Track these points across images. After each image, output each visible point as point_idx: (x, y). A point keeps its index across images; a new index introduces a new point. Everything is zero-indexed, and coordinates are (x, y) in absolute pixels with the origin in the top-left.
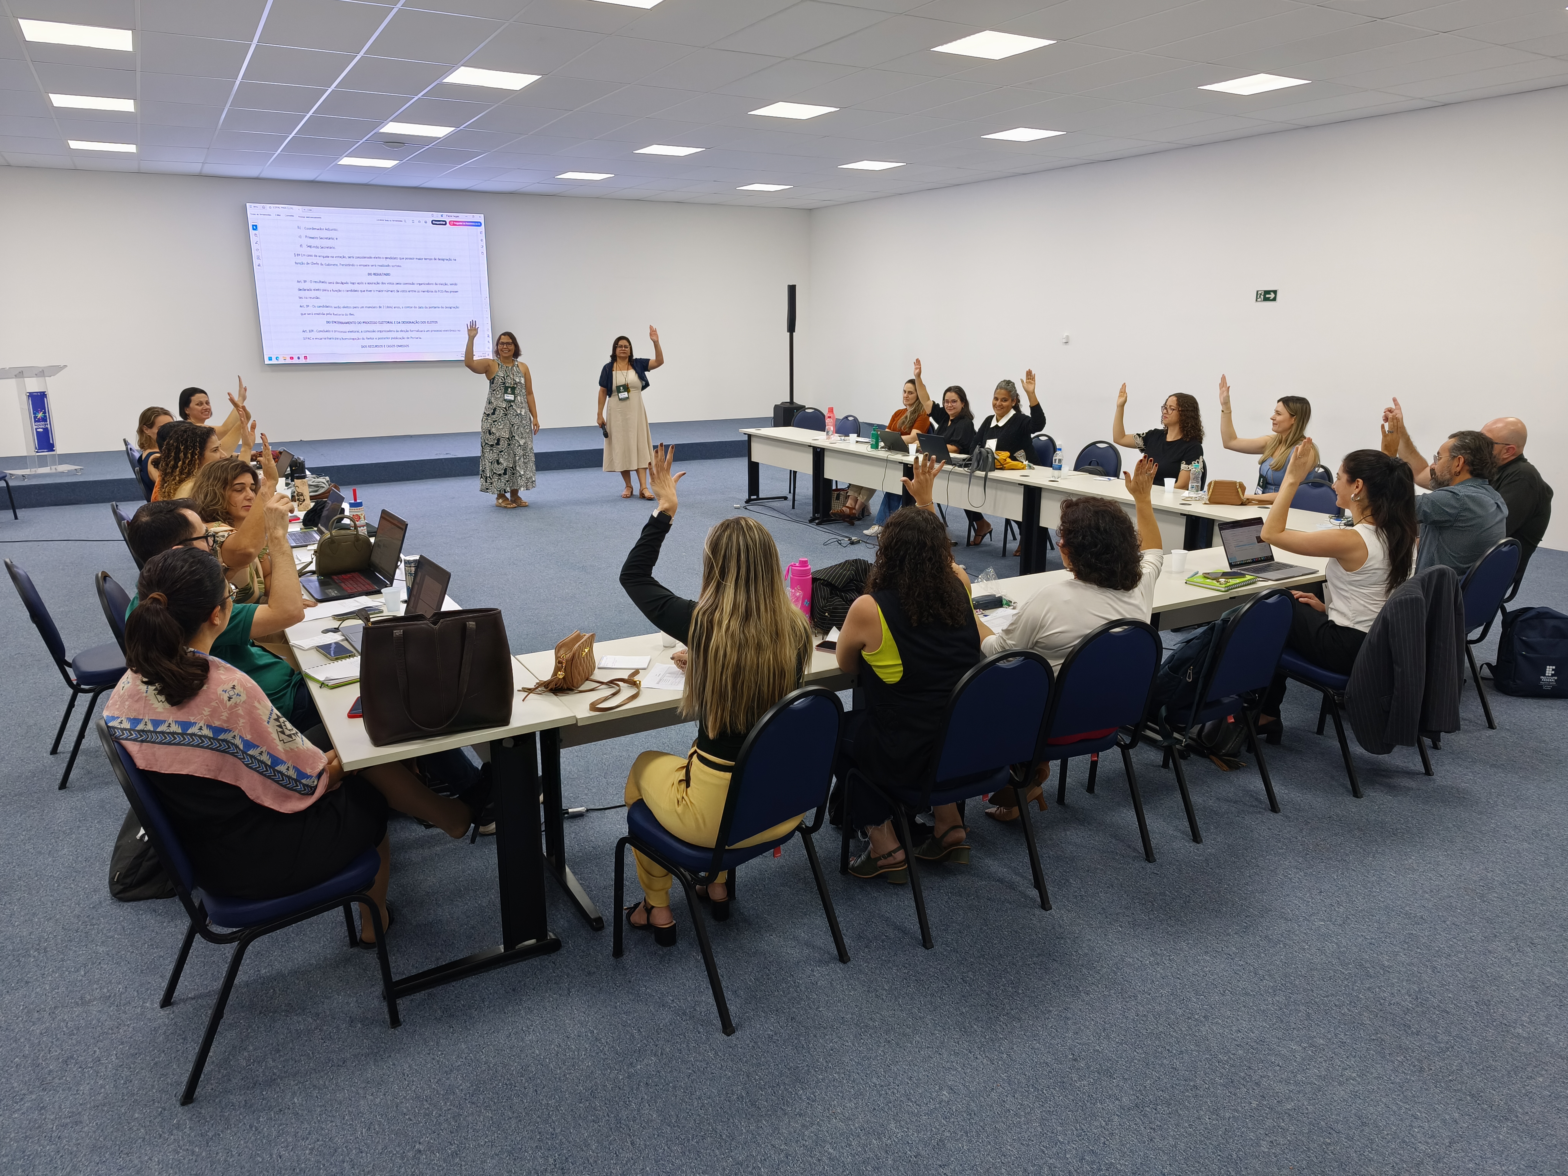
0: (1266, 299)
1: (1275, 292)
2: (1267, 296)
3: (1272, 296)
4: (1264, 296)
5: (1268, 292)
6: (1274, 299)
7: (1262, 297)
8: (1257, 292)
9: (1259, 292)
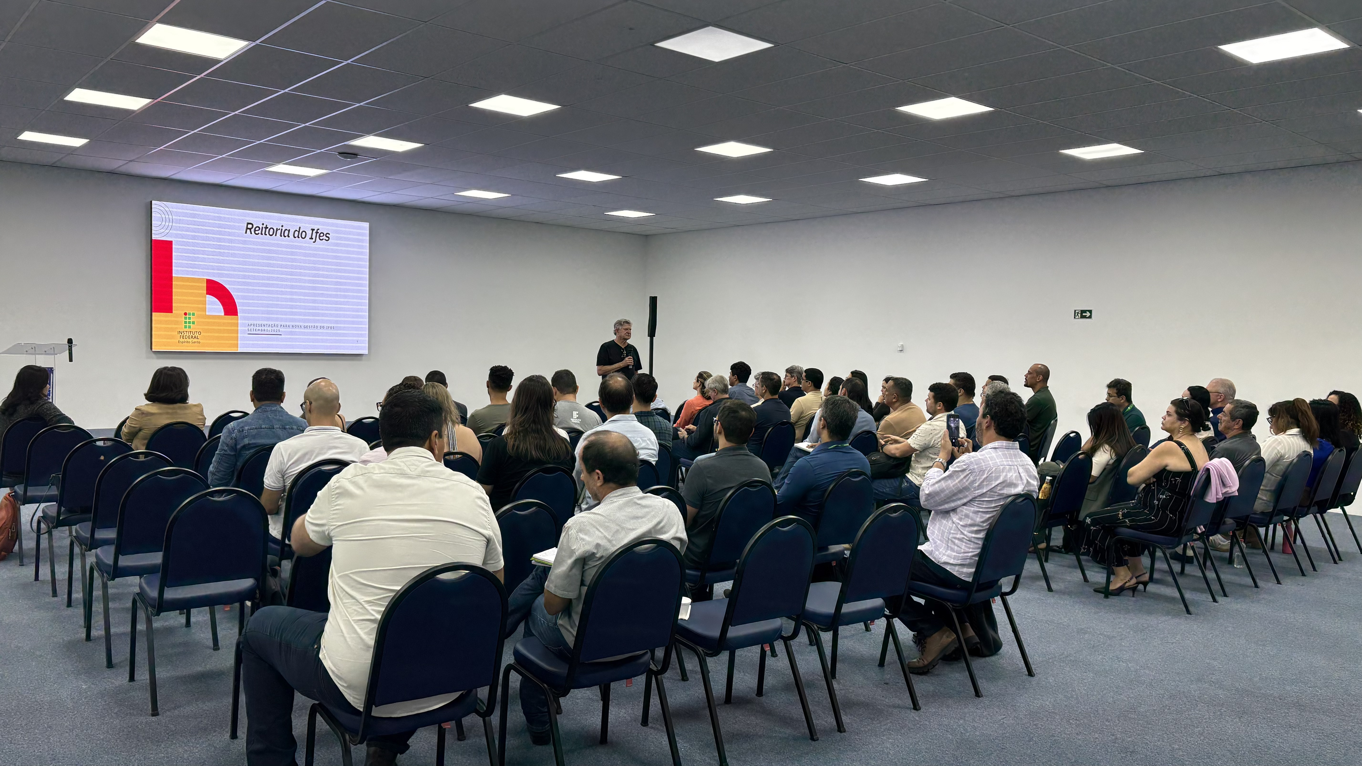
0: (1082, 317)
1: (1090, 311)
2: (1084, 314)
3: (1088, 314)
4: (1081, 314)
5: (1085, 311)
6: (1090, 317)
7: (1079, 315)
8: (1075, 311)
9: (1076, 311)
